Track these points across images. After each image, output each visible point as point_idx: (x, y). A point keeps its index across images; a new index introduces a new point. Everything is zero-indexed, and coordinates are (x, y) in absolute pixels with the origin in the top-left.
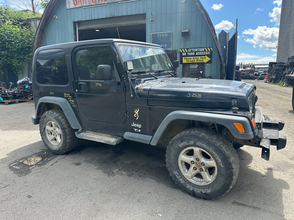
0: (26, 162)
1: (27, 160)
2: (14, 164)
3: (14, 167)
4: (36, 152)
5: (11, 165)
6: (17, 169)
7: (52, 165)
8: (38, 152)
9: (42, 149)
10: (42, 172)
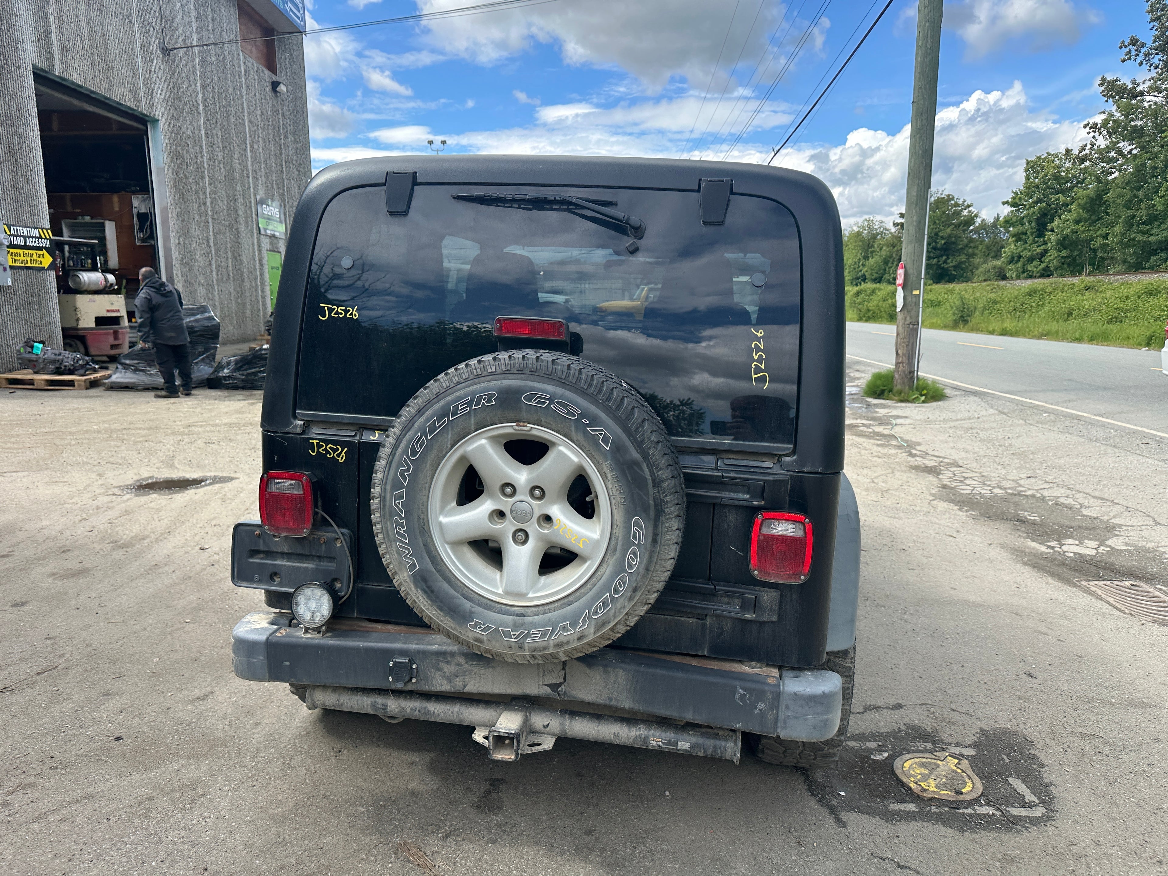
0: (968, 787)
1: (960, 798)
2: (1023, 812)
3: (1030, 797)
4: (877, 820)
5: (1039, 812)
6: (1024, 781)
7: (898, 707)
8: (864, 819)
9: (830, 821)
10: (953, 706)
